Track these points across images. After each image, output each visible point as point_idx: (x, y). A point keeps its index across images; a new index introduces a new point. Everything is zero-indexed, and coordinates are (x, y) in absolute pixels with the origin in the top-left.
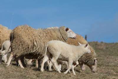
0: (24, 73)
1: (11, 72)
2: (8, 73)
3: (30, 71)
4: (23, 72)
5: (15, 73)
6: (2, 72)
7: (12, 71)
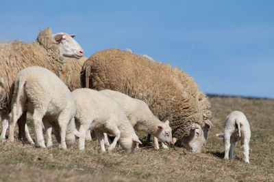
0: (210, 174)
1: (179, 171)
2: (172, 172)
3: (222, 169)
4: (207, 171)
5: (188, 173)
6: (159, 169)
7: (182, 169)
